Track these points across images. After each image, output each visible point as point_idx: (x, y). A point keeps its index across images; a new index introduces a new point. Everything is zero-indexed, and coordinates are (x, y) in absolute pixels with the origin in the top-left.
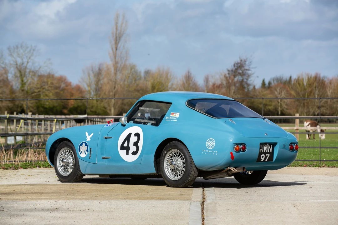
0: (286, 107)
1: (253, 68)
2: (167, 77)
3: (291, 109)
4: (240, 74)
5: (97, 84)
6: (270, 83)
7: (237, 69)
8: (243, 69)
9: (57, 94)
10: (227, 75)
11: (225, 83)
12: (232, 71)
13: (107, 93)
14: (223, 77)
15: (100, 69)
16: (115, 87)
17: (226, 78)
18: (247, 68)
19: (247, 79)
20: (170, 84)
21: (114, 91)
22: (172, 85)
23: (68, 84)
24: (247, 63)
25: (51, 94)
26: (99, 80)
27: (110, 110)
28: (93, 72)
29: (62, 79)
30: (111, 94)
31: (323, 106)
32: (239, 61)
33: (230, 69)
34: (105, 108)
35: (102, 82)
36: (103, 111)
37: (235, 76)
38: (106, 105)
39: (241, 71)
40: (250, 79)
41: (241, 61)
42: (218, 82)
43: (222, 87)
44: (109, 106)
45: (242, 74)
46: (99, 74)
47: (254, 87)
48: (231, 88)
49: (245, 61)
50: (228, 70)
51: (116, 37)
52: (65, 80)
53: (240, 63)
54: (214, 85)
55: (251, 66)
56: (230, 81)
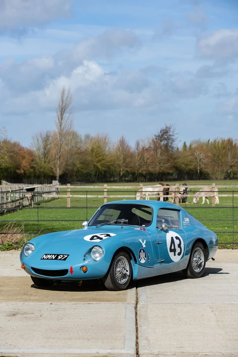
0: (204, 166)
1: (176, 134)
2: (105, 142)
3: (208, 168)
4: (165, 138)
5: (45, 148)
6: (190, 146)
7: (163, 135)
8: (168, 134)
9: (11, 157)
10: (155, 140)
11: (152, 146)
12: (159, 136)
13: (53, 156)
14: (151, 141)
15: (47, 136)
16: (60, 151)
17: (154, 142)
18: (171, 134)
19: (172, 143)
20: (107, 148)
21: (59, 154)
22: (109, 149)
23: (21, 149)
24: (171, 130)
25: (6, 157)
26: (47, 145)
27: (56, 170)
28: (42, 138)
29: (15, 145)
30: (57, 156)
31: (234, 166)
32: (165, 128)
33: (157, 135)
34: (52, 169)
35: (49, 146)
36: (50, 171)
37: (161, 141)
38: (52, 166)
39: (166, 137)
40: (174, 143)
41: (167, 128)
42: (147, 146)
43: (150, 150)
44: (55, 167)
45: (168, 139)
46: (46, 139)
47: (178, 149)
48: (158, 151)
49: (170, 128)
50: (156, 136)
51: (62, 109)
52: (19, 145)
53: (166, 130)
54: (144, 148)
55: (175, 133)
56: (157, 145)
